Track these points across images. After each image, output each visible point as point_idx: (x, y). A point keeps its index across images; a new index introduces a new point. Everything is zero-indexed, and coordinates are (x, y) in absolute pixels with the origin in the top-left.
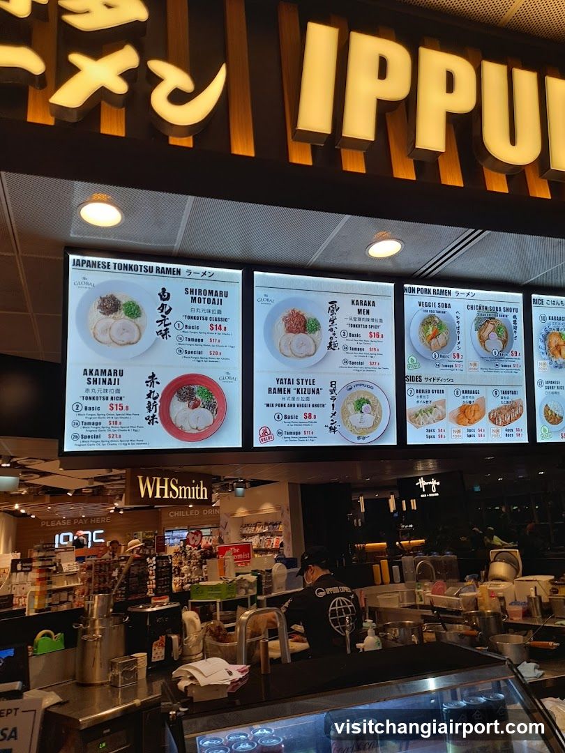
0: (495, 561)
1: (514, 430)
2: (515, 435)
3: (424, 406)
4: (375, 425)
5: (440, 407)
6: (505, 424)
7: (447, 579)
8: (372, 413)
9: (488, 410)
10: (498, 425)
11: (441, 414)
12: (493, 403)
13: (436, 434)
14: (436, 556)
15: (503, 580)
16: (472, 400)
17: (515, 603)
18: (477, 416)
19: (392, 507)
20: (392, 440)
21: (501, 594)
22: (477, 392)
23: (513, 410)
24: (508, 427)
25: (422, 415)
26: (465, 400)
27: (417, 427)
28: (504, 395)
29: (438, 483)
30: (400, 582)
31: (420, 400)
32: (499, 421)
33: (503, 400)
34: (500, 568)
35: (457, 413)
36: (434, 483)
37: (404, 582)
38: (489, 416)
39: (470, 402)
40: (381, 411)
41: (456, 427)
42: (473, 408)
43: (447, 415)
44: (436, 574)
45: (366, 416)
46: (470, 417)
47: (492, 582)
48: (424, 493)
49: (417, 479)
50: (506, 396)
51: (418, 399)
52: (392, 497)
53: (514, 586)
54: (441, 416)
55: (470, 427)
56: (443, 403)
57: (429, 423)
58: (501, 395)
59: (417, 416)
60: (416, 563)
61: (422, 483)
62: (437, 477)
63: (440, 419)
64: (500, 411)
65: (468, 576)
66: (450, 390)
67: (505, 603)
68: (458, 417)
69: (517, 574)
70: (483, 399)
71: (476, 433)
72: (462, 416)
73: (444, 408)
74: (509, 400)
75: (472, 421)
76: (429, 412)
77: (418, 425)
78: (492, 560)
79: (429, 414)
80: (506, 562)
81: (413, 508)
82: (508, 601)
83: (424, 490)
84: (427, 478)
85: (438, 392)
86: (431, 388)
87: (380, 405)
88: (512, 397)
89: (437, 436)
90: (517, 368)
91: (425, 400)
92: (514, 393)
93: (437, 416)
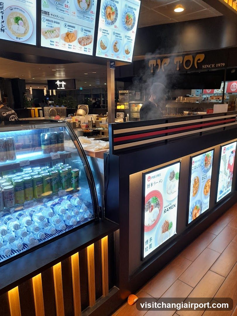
0: (79, 109)
1: (88, 49)
2: (88, 51)
3: (50, 29)
4: (25, 33)
5: (57, 31)
6: (84, 45)
7: (62, 116)
8: (24, 26)
9: (78, 37)
10: (82, 45)
11: (57, 34)
12: (81, 35)
13: (55, 43)
14: (58, 107)
15: (81, 116)
16: (71, 31)
17: (84, 123)
18: (73, 39)
19: (45, 93)
20: (34, 43)
21: (79, 120)
22: (74, 27)
23: (88, 40)
24: (86, 47)
25: (49, 33)
26: (69, 30)
27: (46, 39)
28: (85, 32)
29: (65, 84)
30: (43, 117)
31: (48, 25)
32: (82, 43)
33: (85, 34)
34: (81, 111)
35: (65, 36)
36: (63, 83)
37: (44, 117)
38: (78, 40)
39: (71, 32)
40: (29, 26)
41: (64, 42)
42: (72, 35)
43: (60, 36)
44: (57, 114)
45: (20, 27)
46: (70, 39)
47: (78, 116)
48: (58, 87)
49: (56, 81)
50: (86, 32)
51: (47, 24)
52: (45, 89)
53: (84, 118)
54: (57, 35)
55: (70, 44)
56: (59, 29)
57: (52, 38)
58: (84, 31)
59: (46, 33)
60: (49, 109)
61: (58, 83)
62: (64, 80)
63: (57, 37)
64: (83, 39)
65: (69, 115)
66: (62, 23)
67: (80, 123)
68: (65, 38)
69: (87, 113)
70: (76, 32)
71: (72, 47)
72: (67, 38)
73: (59, 31)
74: (87, 35)
75: (71, 41)
76: (52, 32)
77: (47, 38)
78: (78, 108)
79: (52, 33)
80: (83, 109)
81: (54, 94)
82: (82, 122)
83: (59, 86)
84: (61, 81)
85: (57, 23)
86: (54, 20)
87: (28, 22)
88: (88, 33)
89: (55, 45)
90: (92, 20)
91: (51, 25)
92: (89, 31)
93: (55, 35)
